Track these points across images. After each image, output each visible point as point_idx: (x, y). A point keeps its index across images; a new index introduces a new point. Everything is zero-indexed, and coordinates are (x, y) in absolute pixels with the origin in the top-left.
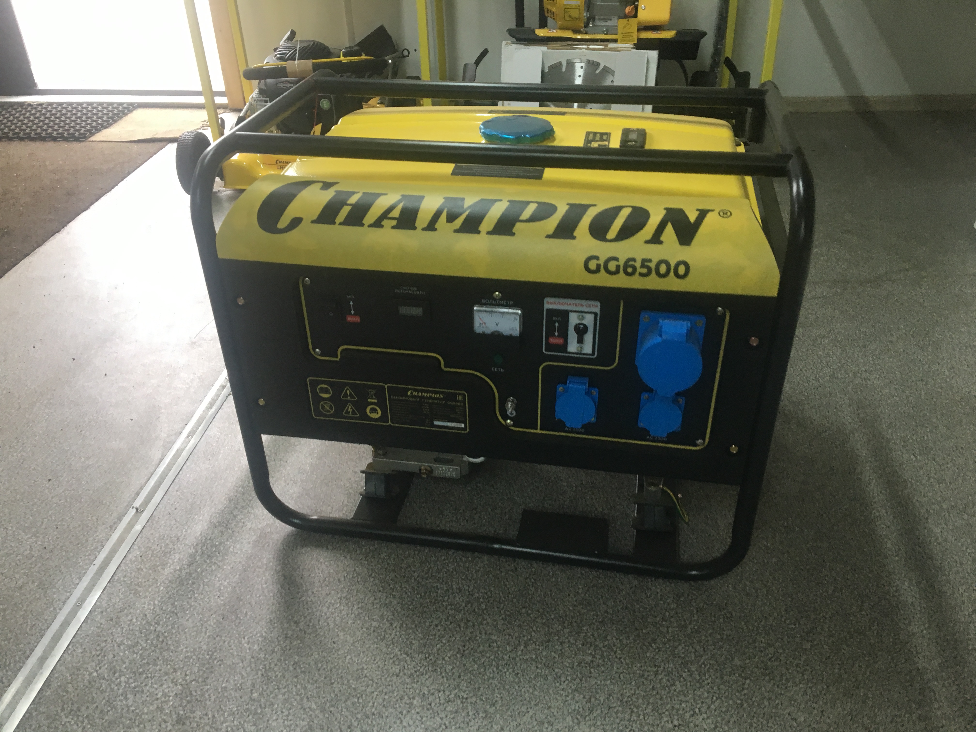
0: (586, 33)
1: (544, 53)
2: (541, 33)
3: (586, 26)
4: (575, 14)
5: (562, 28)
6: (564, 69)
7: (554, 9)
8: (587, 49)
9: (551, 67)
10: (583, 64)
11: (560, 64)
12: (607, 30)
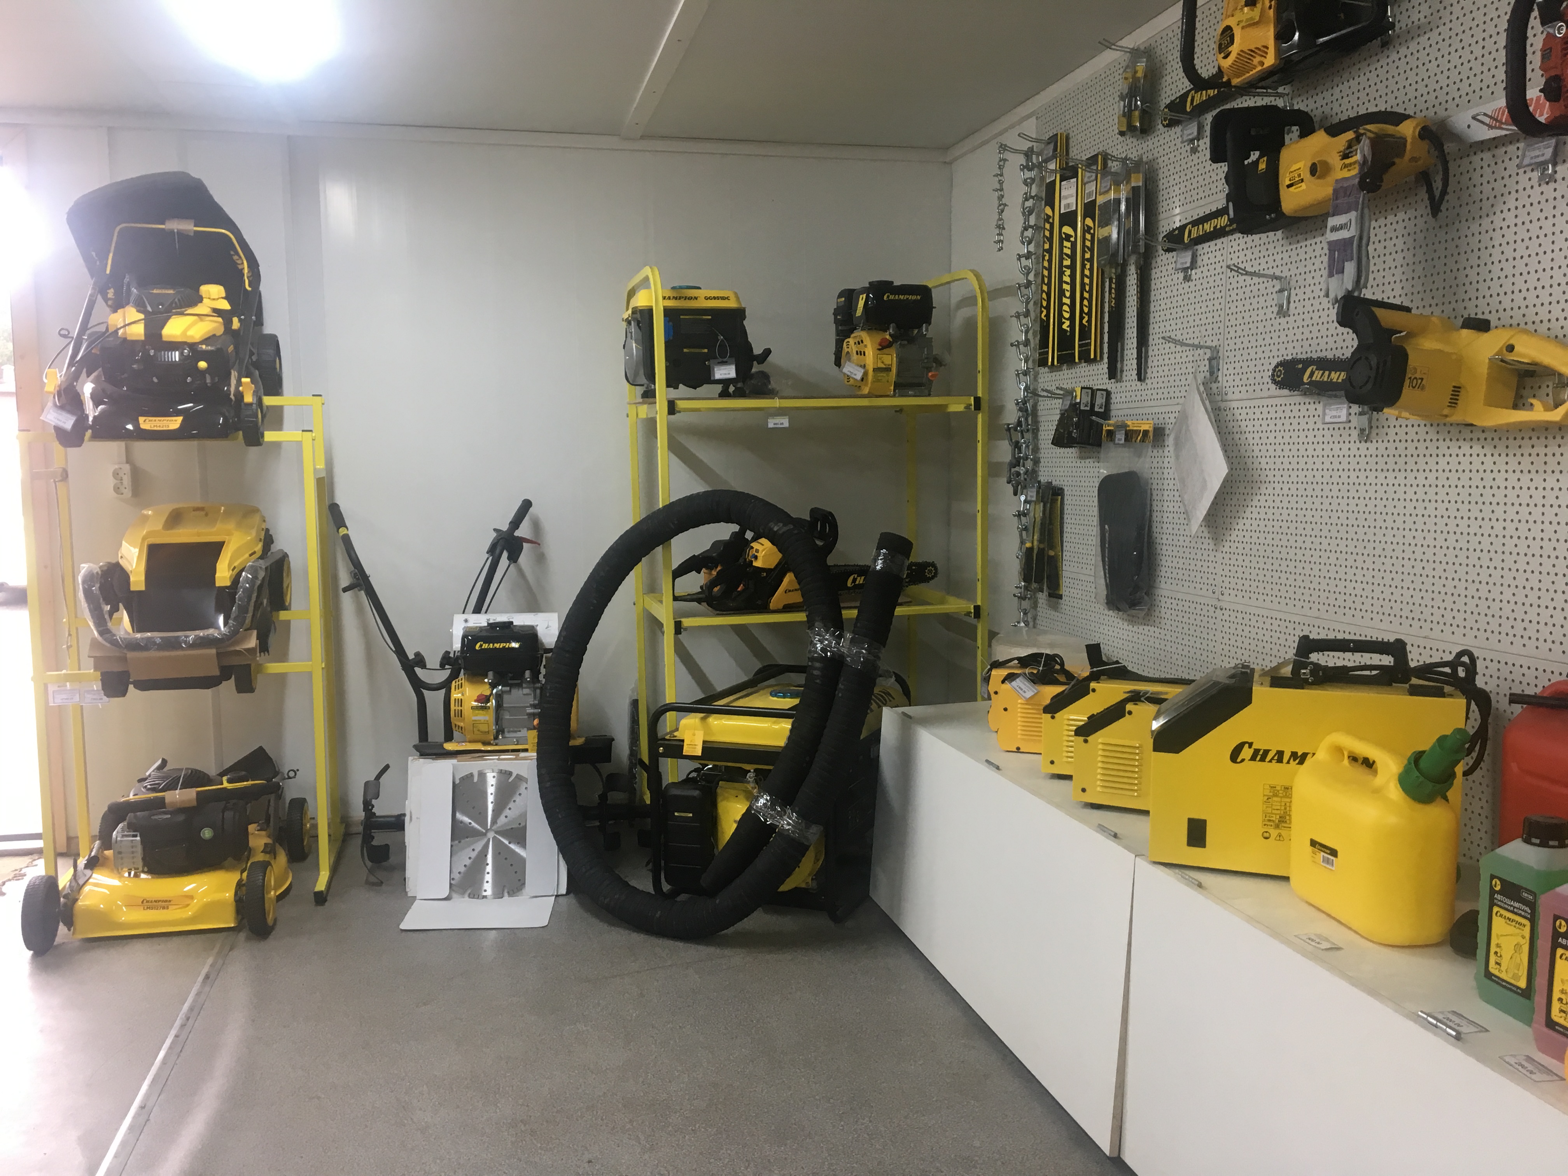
0: (496, 745)
1: (455, 767)
2: (449, 746)
3: (496, 738)
4: (484, 728)
5: (470, 742)
6: (476, 779)
7: (462, 724)
8: (498, 759)
9: (462, 779)
10: (495, 774)
11: (472, 775)
12: (517, 741)
